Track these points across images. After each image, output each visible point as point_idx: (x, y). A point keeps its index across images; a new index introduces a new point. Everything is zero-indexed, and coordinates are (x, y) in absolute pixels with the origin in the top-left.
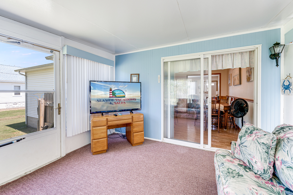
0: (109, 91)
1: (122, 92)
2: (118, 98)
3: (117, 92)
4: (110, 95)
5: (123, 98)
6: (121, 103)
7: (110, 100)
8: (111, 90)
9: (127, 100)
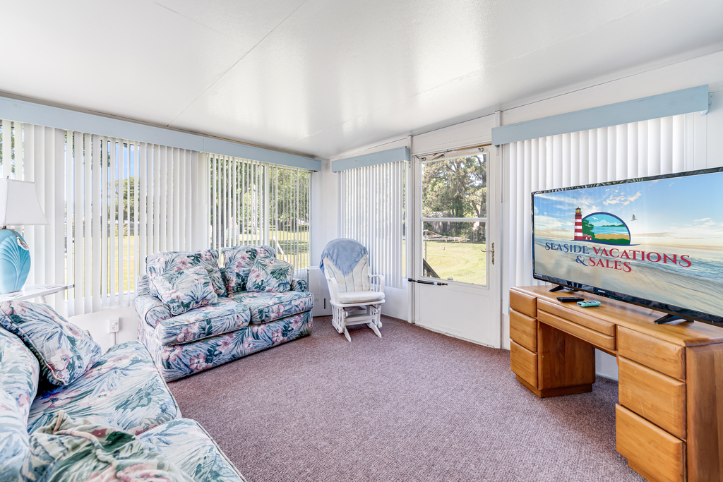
0: (574, 220)
1: (618, 223)
2: (603, 246)
3: (597, 223)
4: (577, 231)
5: (622, 248)
6: (612, 265)
7: (578, 249)
8: (578, 216)
9: (639, 257)
